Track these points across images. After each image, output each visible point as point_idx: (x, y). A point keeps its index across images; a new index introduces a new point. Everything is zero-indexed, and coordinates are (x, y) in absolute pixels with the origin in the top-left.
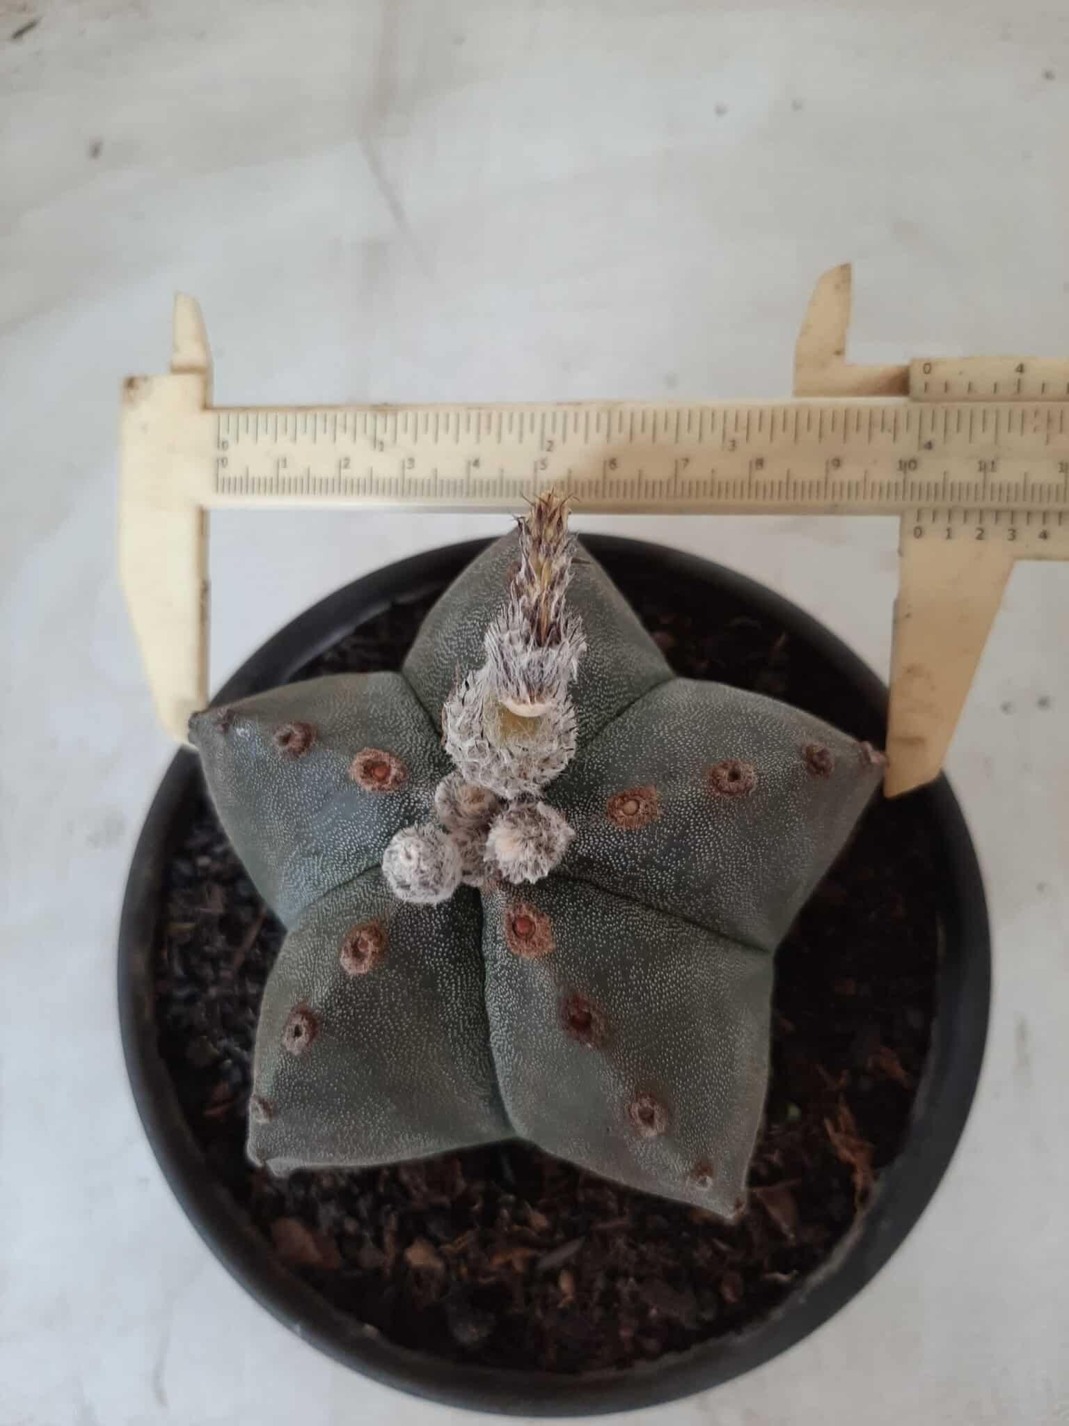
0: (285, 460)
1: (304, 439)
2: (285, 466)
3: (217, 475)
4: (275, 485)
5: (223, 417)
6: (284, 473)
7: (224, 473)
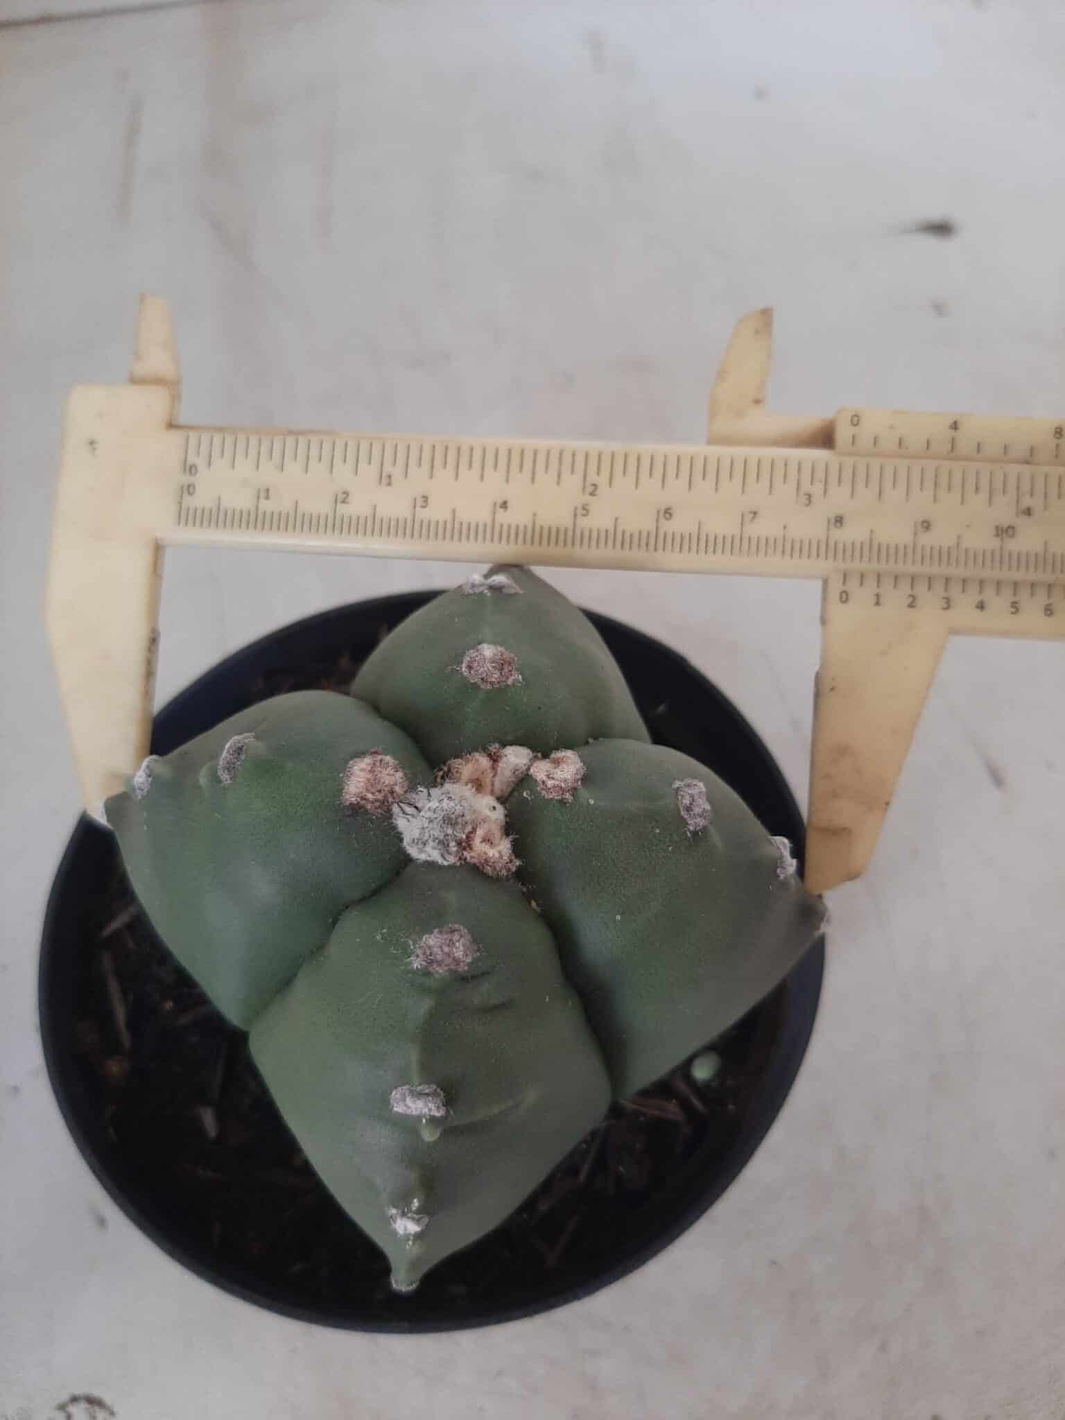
0: (268, 490)
1: (294, 468)
2: (267, 498)
3: (180, 503)
4: (255, 520)
5: (193, 436)
6: (265, 505)
7: (189, 502)
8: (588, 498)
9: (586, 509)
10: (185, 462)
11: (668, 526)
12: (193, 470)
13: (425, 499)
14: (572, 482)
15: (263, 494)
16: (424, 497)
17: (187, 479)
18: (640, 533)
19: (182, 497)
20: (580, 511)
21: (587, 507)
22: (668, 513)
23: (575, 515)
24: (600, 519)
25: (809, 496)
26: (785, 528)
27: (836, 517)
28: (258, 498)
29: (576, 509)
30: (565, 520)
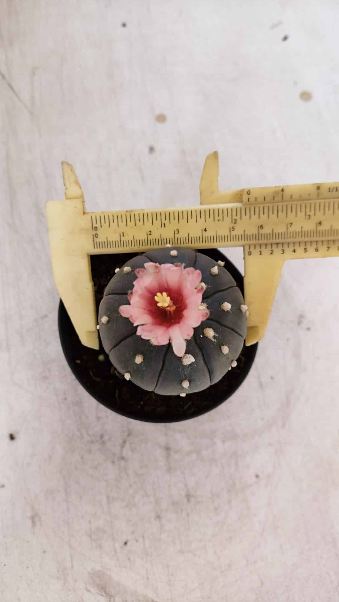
8: (233, 225)
9: (233, 228)
10: (92, 226)
11: (262, 231)
12: (96, 229)
13: (178, 230)
14: (228, 220)
15: (122, 235)
16: (177, 230)
17: (94, 232)
18: (253, 235)
19: (94, 239)
20: (231, 229)
21: (235, 228)
22: (261, 227)
23: (230, 231)
24: (239, 231)
25: (309, 216)
26: (302, 228)
27: (319, 222)
28: (120, 236)
29: (230, 229)
30: (227, 233)
